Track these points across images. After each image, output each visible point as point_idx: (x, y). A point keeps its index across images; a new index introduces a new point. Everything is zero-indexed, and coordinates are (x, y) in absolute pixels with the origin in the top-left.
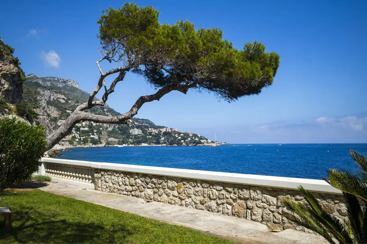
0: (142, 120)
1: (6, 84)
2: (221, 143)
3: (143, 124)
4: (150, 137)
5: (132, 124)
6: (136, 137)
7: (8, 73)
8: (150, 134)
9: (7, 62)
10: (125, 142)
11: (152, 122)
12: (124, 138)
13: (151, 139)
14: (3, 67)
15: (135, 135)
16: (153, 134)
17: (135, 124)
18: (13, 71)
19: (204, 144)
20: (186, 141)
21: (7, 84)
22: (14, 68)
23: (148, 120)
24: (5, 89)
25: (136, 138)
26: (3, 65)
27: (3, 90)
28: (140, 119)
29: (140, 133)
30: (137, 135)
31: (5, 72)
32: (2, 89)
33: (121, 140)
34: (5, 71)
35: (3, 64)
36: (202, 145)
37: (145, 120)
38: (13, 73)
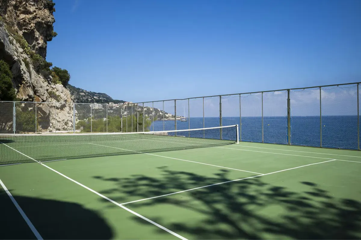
0: (98, 94)
1: (40, 38)
2: (180, 117)
3: (101, 98)
4: (112, 111)
5: (91, 98)
6: (96, 111)
7: (43, 21)
8: (111, 108)
9: (42, 5)
10: (86, 117)
11: (109, 97)
12: (84, 113)
13: (113, 113)
14: (37, 12)
15: (96, 110)
16: (114, 108)
17: (94, 98)
18: (49, 20)
19: (169, 119)
20: (150, 115)
21: (42, 39)
22: (49, 16)
23: (105, 94)
24: (40, 45)
25: (97, 113)
26: (36, 9)
27: (37, 47)
28: (96, 93)
29: (101, 107)
30: (98, 109)
31: (40, 20)
32: (35, 46)
33: (81, 115)
34: (40, 18)
35: (37, 7)
36: (167, 119)
37: (102, 94)
38: (48, 22)
